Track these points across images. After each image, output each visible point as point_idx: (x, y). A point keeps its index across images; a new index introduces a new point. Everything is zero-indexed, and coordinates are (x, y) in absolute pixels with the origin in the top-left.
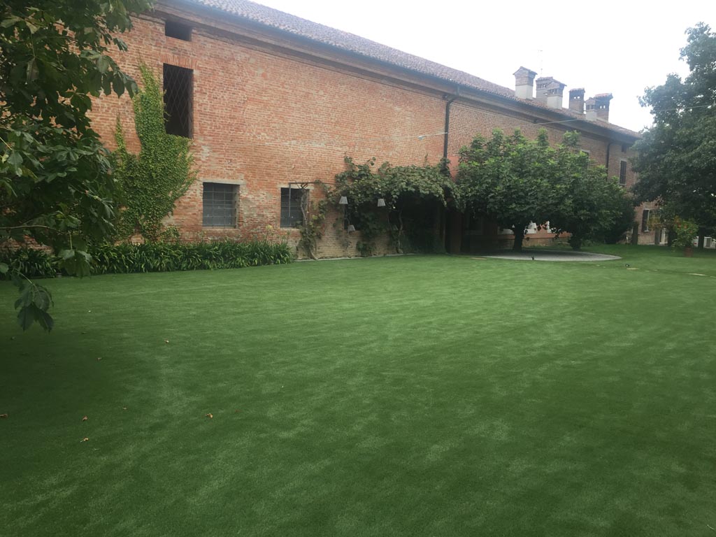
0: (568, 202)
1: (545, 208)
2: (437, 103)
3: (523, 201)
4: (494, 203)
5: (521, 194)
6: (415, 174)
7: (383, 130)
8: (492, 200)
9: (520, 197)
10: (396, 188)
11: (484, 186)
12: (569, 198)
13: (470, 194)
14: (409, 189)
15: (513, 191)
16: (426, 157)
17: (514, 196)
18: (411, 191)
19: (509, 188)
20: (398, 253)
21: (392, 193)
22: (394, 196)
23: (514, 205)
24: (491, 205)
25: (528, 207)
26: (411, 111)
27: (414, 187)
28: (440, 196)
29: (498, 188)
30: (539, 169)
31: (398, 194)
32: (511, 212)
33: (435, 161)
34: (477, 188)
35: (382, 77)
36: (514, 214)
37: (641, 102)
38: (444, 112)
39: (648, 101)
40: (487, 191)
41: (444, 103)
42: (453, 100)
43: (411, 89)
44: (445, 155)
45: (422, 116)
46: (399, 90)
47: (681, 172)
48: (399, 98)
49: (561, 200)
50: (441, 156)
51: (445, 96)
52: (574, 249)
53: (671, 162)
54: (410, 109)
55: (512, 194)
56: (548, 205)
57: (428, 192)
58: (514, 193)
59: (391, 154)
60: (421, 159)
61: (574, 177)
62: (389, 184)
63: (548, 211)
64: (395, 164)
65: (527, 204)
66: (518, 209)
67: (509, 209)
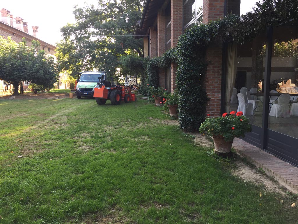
1: (31, 74)
4: (6, 72)
8: (4, 70)
9: (18, 69)
12: (42, 70)
15: (15, 66)
19: (12, 64)
23: (16, 73)
29: (7, 65)
30: (26, 56)
61: (43, 61)
65: (22, 72)
66: (18, 75)
67: (14, 74)
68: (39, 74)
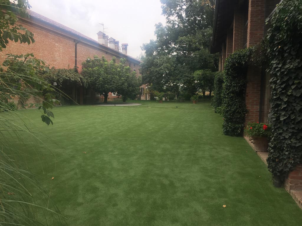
0: (126, 84)
1: (118, 86)
2: (72, 43)
3: (109, 84)
4: (99, 84)
5: (109, 81)
6: (67, 72)
7: (51, 53)
8: (98, 83)
9: (108, 82)
10: (61, 78)
11: (95, 78)
12: (126, 83)
13: (89, 81)
14: (67, 78)
15: (106, 80)
16: (69, 65)
17: (106, 82)
18: (67, 79)
19: (104, 79)
20: (60, 105)
21: (60, 80)
22: (61, 81)
23: (106, 85)
24: (97, 85)
25: (111, 86)
26: (62, 46)
27: (69, 78)
28: (79, 82)
29: (100, 79)
30: (114, 72)
31: (62, 80)
32: (105, 88)
33: (72, 67)
34: (92, 78)
35: (50, 31)
36: (106, 89)
37: (142, 49)
38: (75, 47)
39: (144, 49)
40: (96, 80)
41: (74, 43)
42: (79, 42)
43: (62, 37)
44: (76, 64)
45: (66, 48)
46: (57, 37)
47: (157, 74)
48: (57, 40)
49: (123, 84)
50: (74, 65)
51: (75, 41)
52: (124, 102)
53: (153, 71)
54: (62, 45)
55: (105, 81)
56: (119, 85)
57: (74, 80)
58: (106, 81)
59: (55, 63)
60: (67, 66)
61: (127, 75)
62: (57, 76)
63: (119, 88)
64: (57, 68)
65: (111, 85)
66: (108, 87)
67: (104, 87)
68: (124, 86)
